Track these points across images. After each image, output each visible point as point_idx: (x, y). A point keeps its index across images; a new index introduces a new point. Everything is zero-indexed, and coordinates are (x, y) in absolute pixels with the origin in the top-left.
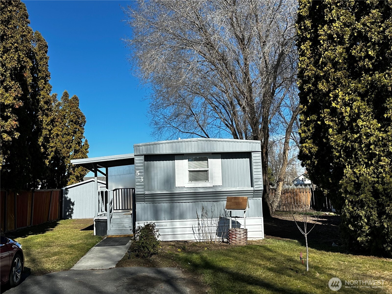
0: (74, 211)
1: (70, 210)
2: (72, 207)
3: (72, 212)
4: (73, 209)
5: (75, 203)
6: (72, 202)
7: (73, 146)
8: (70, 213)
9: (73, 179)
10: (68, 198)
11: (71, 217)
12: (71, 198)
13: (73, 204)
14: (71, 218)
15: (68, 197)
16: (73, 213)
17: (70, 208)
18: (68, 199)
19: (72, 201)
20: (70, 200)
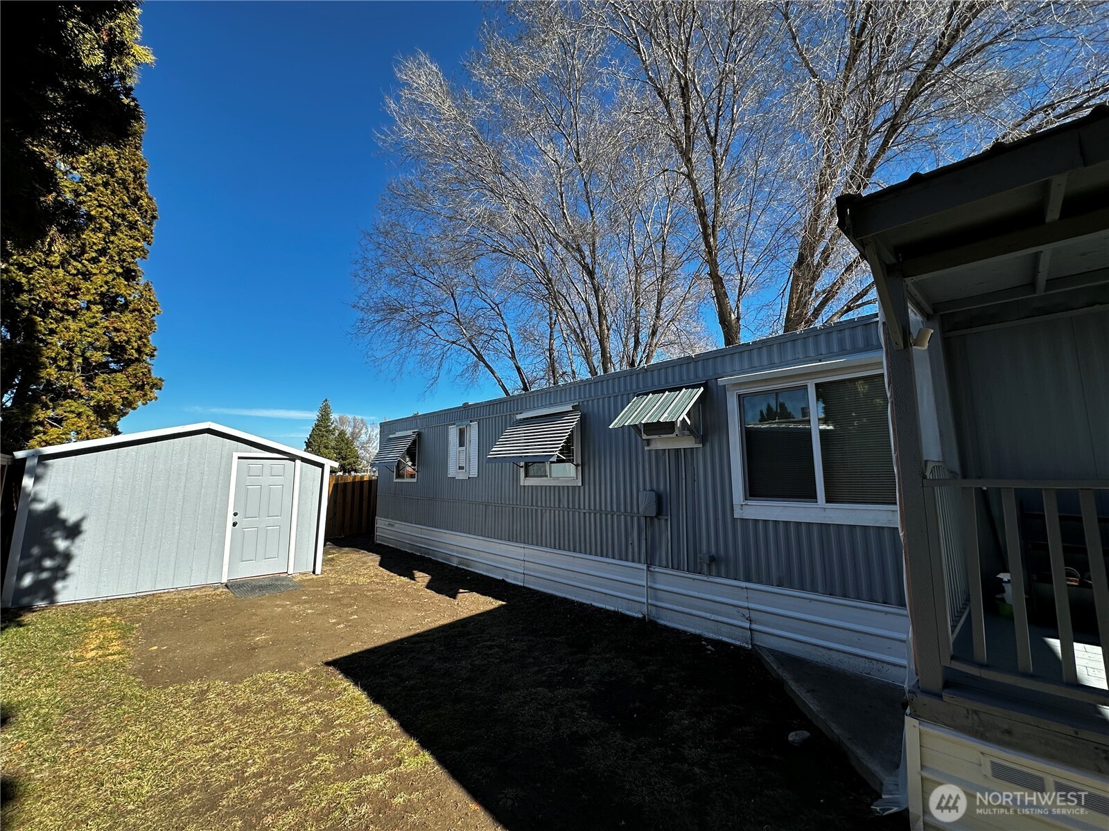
0: (72, 568)
1: (48, 563)
2: (61, 544)
3: (60, 572)
4: (67, 557)
5: (85, 526)
6: (64, 522)
7: (99, 280)
8: (45, 575)
9: (79, 415)
10: (41, 501)
11: (50, 595)
12: (61, 502)
13: (73, 531)
14: (52, 602)
15: (43, 495)
16: (65, 577)
17: (52, 552)
18: (40, 507)
19: (69, 514)
20: (54, 510)
